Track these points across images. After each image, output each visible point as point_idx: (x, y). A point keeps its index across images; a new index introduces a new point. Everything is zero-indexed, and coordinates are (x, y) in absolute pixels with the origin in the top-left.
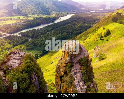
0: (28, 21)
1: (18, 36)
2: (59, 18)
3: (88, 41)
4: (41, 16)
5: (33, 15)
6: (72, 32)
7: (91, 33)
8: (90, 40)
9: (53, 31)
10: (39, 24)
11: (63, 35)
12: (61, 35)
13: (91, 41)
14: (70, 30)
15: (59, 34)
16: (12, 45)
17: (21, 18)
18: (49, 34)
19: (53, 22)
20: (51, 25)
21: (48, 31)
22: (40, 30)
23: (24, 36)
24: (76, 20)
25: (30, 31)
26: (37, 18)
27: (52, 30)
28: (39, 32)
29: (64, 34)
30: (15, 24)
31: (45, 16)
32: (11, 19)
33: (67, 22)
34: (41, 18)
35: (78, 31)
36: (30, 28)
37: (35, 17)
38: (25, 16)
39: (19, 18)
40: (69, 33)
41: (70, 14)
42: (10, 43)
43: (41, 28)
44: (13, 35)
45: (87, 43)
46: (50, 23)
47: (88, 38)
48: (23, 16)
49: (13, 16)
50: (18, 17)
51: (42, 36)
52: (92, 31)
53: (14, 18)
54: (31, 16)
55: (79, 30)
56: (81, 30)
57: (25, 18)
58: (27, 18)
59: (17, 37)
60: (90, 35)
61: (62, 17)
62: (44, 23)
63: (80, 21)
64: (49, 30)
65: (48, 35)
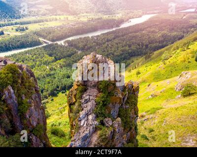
0: (79, 23)
1: (63, 45)
2: (128, 20)
3: (171, 62)
4: (100, 15)
5: (88, 14)
6: (148, 45)
7: (180, 49)
8: (175, 60)
9: (116, 41)
10: (95, 30)
11: (131, 49)
12: (127, 48)
13: (178, 62)
14: (144, 42)
15: (125, 46)
16: (53, 58)
17: (71, 18)
18: (108, 45)
19: (118, 26)
20: (113, 31)
21: (108, 41)
22: (96, 38)
23: (72, 45)
24: (157, 25)
25: (80, 38)
26: (93, 18)
27: (114, 39)
28: (95, 42)
29: (133, 47)
30: (60, 27)
31: (105, 17)
32: (56, 20)
33: (140, 27)
34: (99, 19)
35: (158, 44)
36: (82, 34)
37: (91, 17)
38: (75, 16)
39: (67, 18)
40: (143, 46)
41: (148, 14)
42: (50, 55)
43: (98, 36)
44: (56, 44)
45: (171, 66)
46: (112, 27)
47: (173, 56)
48: (73, 15)
49: (59, 15)
50: (66, 16)
51: (98, 48)
52: (182, 45)
53: (60, 18)
54: (84, 16)
55: (159, 42)
56: (163, 42)
57: (75, 19)
58: (79, 19)
59: (61, 46)
60: (178, 51)
61: (133, 18)
62: (102, 28)
63: (165, 27)
64: (109, 38)
65: (106, 48)
